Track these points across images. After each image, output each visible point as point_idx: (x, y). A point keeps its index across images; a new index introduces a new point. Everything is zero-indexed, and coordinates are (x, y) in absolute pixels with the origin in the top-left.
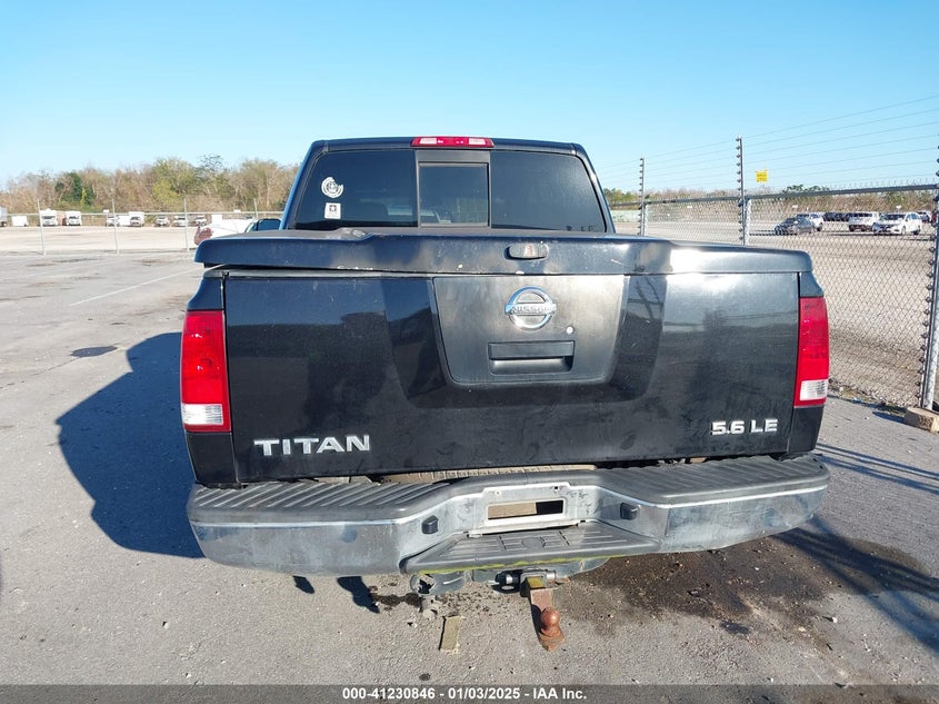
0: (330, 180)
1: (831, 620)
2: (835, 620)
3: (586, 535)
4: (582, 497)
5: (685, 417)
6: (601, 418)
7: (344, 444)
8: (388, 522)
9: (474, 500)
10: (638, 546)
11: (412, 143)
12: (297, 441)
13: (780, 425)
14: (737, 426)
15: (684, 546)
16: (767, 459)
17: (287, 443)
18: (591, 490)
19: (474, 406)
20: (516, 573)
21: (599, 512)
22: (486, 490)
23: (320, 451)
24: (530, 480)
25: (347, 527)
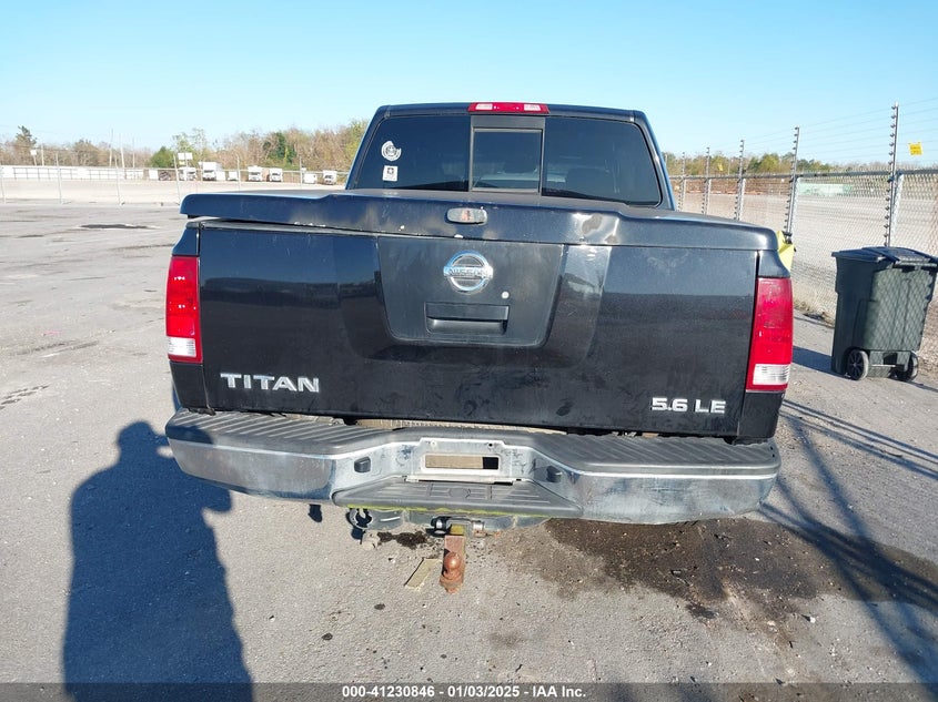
0: (389, 143)
1: (809, 619)
2: (813, 620)
3: (513, 493)
4: (518, 456)
5: (623, 389)
6: (535, 381)
7: (296, 383)
8: (321, 457)
9: (412, 448)
10: (559, 508)
11: (469, 110)
12: (256, 377)
13: (728, 407)
14: (680, 405)
15: (608, 516)
16: (721, 442)
17: (247, 378)
18: (525, 451)
19: (413, 361)
20: (444, 519)
21: (532, 473)
22: (423, 439)
23: (275, 388)
24: (466, 435)
25: (287, 456)
